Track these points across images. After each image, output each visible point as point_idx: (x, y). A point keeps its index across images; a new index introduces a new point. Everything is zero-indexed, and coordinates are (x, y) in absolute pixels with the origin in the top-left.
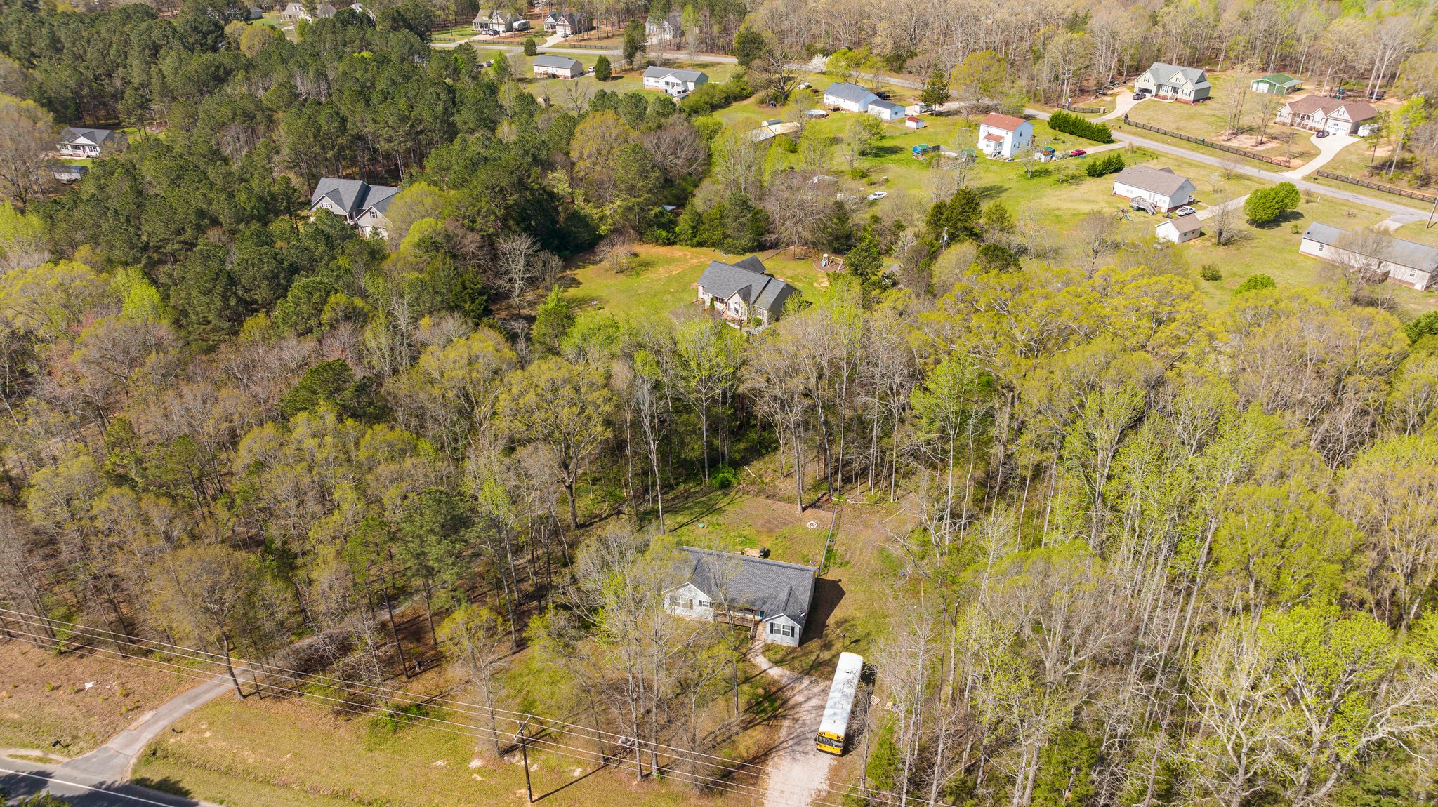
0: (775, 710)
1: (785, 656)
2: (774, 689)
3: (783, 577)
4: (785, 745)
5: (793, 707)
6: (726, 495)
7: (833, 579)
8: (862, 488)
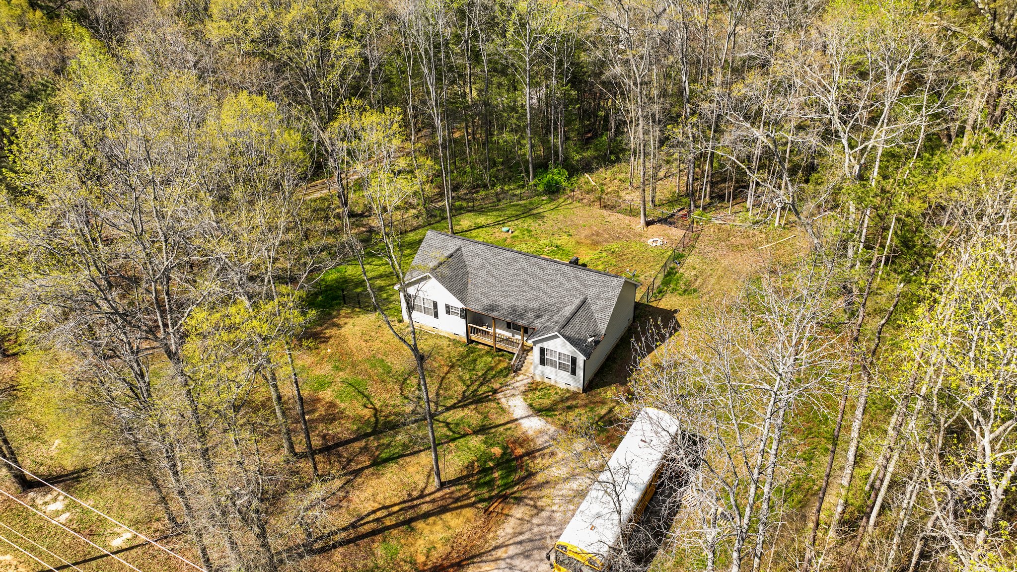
0: (507, 486)
1: (556, 403)
2: (520, 451)
3: (576, 283)
4: (500, 553)
5: (541, 486)
6: (551, 200)
7: (668, 307)
8: (737, 208)
